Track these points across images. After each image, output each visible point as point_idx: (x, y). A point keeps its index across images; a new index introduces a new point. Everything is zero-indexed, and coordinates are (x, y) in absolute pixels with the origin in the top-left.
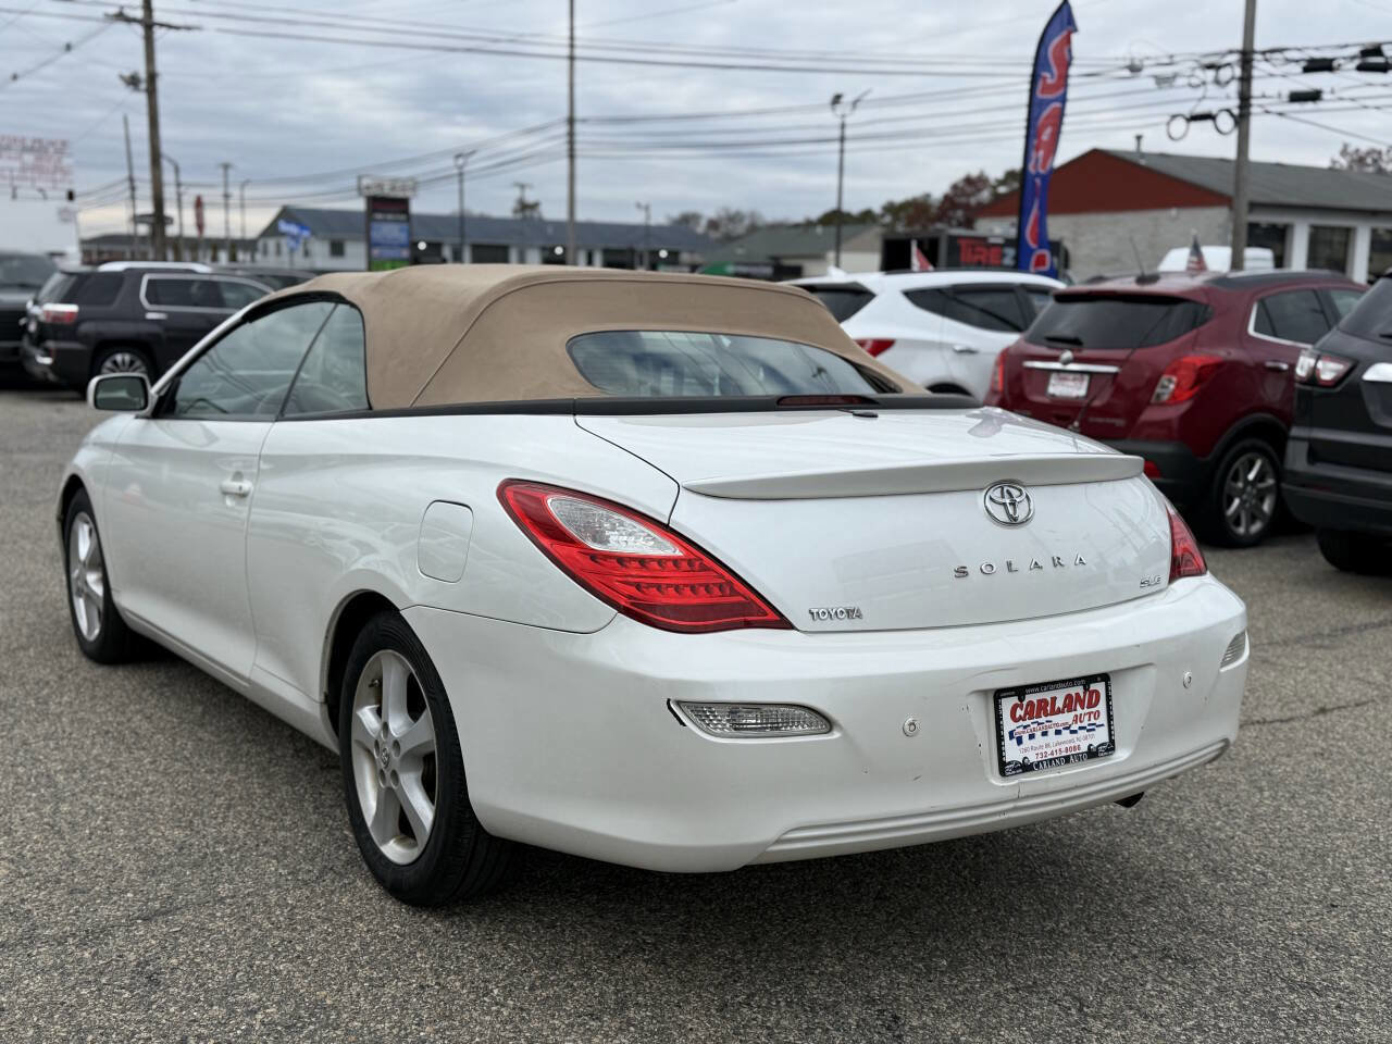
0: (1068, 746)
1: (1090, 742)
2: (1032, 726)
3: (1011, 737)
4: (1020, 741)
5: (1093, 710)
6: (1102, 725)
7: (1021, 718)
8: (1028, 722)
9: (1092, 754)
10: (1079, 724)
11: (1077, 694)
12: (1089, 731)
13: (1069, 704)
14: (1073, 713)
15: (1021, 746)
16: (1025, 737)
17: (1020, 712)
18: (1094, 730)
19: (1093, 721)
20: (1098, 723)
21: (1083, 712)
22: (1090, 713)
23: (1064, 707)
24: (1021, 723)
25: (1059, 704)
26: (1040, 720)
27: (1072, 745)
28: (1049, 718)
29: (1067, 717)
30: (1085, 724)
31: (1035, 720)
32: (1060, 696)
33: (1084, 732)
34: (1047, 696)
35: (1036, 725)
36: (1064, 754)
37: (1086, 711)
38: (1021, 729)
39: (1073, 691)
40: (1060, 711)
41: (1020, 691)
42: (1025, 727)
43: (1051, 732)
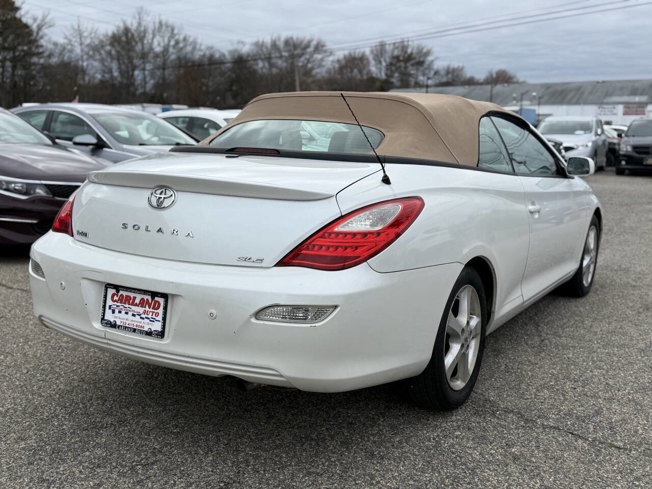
0: (138, 324)
1: (150, 327)
2: (121, 307)
3: (110, 308)
4: (113, 312)
5: (156, 311)
6: (159, 321)
7: (116, 301)
8: (119, 304)
9: (149, 334)
10: (146, 316)
11: (147, 300)
12: (150, 321)
13: (142, 303)
14: (144, 309)
15: (114, 315)
16: (117, 311)
17: (116, 298)
18: (154, 321)
19: (154, 317)
20: (157, 318)
21: (149, 310)
22: (153, 312)
23: (139, 304)
24: (115, 303)
25: (137, 301)
26: (125, 306)
27: (140, 325)
28: (130, 306)
29: (140, 310)
30: (150, 316)
31: (123, 304)
32: (139, 297)
33: (147, 321)
34: (132, 295)
35: (123, 307)
36: (135, 327)
37: (151, 310)
38: (115, 306)
39: (146, 297)
40: (136, 305)
41: (117, 288)
42: (117, 306)
43: (130, 314)
